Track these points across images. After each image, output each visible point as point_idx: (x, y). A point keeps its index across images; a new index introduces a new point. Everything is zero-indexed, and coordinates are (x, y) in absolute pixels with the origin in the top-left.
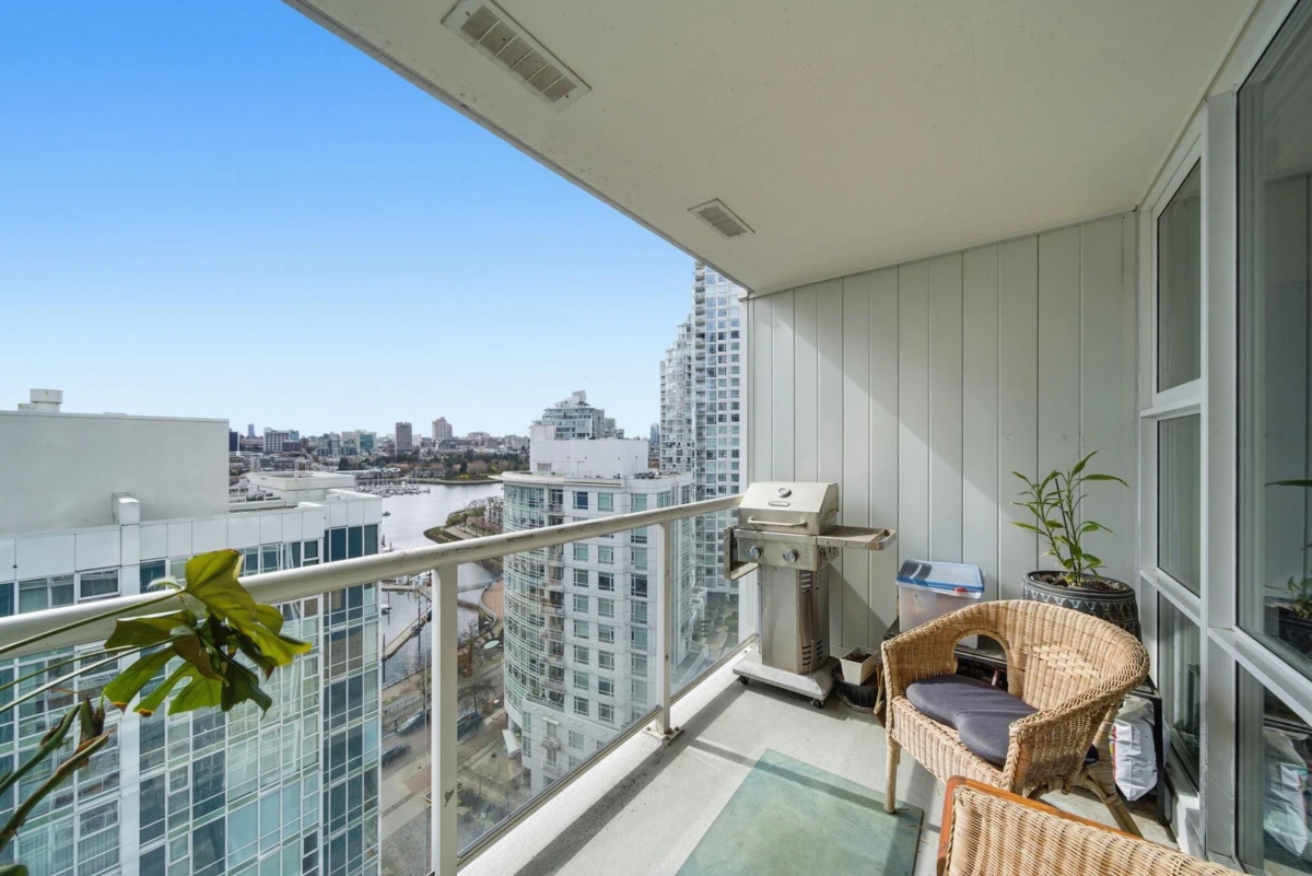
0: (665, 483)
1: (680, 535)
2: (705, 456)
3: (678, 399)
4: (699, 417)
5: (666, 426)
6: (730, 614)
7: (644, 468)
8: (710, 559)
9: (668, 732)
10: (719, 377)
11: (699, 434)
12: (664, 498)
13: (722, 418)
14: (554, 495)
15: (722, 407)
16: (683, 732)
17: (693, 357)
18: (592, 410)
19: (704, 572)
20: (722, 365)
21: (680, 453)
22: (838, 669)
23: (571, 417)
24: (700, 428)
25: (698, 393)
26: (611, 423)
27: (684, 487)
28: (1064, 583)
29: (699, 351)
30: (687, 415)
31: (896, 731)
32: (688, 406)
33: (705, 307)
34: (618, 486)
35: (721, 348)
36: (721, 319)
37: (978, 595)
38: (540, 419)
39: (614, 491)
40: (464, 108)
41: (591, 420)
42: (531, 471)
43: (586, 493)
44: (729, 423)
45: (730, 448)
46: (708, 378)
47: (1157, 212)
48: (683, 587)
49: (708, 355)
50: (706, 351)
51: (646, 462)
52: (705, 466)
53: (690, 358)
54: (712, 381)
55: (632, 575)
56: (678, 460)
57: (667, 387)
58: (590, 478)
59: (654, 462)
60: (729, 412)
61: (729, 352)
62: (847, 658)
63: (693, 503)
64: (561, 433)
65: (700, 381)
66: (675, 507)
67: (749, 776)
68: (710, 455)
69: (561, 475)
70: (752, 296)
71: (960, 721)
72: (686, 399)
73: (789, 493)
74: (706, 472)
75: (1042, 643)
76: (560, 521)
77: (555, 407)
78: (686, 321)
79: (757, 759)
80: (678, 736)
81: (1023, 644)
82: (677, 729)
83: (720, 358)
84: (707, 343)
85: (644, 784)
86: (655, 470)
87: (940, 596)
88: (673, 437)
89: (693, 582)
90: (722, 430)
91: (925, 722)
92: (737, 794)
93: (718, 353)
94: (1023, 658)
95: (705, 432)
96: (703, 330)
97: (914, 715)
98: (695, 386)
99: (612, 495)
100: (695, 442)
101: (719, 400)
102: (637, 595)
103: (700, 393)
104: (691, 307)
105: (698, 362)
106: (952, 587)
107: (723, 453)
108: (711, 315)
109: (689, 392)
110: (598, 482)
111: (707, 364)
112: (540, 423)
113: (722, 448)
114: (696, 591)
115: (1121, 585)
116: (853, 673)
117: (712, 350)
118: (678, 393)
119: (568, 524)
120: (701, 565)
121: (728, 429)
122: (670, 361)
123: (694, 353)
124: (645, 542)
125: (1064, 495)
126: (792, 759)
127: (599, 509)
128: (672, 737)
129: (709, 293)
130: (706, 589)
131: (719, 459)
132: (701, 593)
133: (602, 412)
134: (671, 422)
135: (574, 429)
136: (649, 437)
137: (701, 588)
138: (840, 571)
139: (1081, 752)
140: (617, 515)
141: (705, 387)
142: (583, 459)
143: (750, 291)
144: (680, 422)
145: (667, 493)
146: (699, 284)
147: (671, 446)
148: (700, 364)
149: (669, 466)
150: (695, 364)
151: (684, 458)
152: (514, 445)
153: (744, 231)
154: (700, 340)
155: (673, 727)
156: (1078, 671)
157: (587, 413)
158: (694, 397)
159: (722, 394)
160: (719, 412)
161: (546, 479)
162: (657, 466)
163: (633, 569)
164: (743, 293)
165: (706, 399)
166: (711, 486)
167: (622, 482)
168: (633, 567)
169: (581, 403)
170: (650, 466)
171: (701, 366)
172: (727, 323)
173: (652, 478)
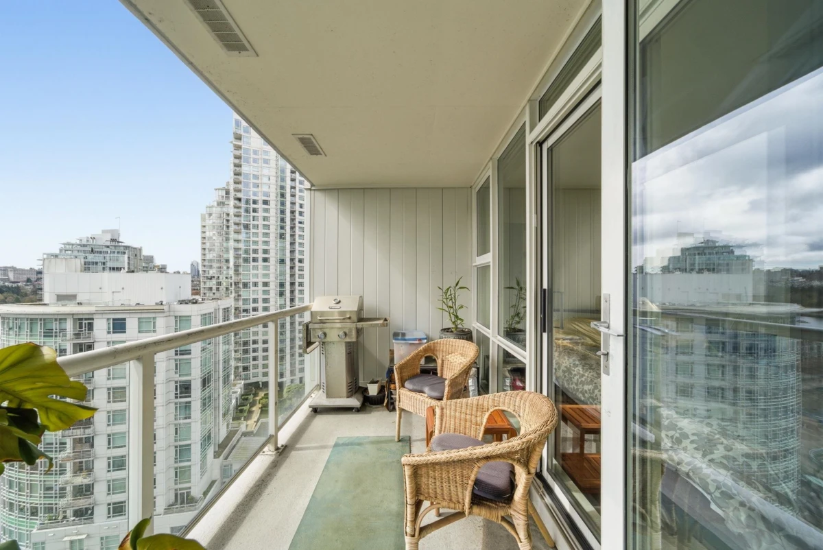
0: (208, 307)
1: (221, 344)
2: (241, 286)
3: (217, 244)
4: (237, 257)
5: (207, 264)
6: (263, 395)
7: (188, 295)
8: (246, 360)
9: (277, 449)
10: (253, 230)
11: (236, 271)
12: (206, 318)
13: (255, 260)
14: (81, 324)
15: (255, 251)
16: (286, 446)
17: (232, 213)
18: (127, 247)
19: (241, 369)
20: (255, 223)
21: (219, 284)
22: (366, 389)
23: (101, 252)
24: (237, 266)
25: (235, 240)
26: (150, 259)
27: (225, 309)
28: (452, 331)
29: (236, 210)
30: (225, 256)
31: (401, 403)
32: (227, 250)
33: (241, 178)
34: (162, 311)
35: (255, 211)
36: (255, 189)
37: (425, 341)
38: (57, 252)
39: (157, 315)
40: (147, 21)
41: (126, 256)
42: (46, 301)
43: (125, 319)
44: (260, 263)
45: (260, 280)
46: (243, 230)
47: (477, 191)
48: (225, 383)
49: (243, 214)
50: (242, 210)
51: (190, 291)
52: (242, 293)
53: (228, 215)
54: (247, 233)
55: (176, 382)
56: (218, 289)
57: (208, 234)
58: (130, 306)
59: (196, 291)
60: (260, 256)
61: (261, 214)
62: (370, 383)
63: (233, 320)
64: (87, 267)
65: (237, 232)
66: (218, 325)
67: (332, 452)
68: (246, 285)
69: (89, 304)
70: (313, 188)
71: (426, 389)
72: (225, 244)
73: (340, 302)
74: (242, 298)
75: (449, 354)
76: (90, 347)
77: (78, 242)
78: (224, 185)
79: (333, 444)
80: (283, 450)
81: (443, 356)
82: (282, 446)
83: (254, 217)
84: (243, 205)
85: (271, 480)
86: (197, 297)
87: (411, 344)
88: (212, 272)
89: (232, 377)
90: (255, 268)
91: (413, 394)
92: (328, 462)
93: (252, 214)
94: (443, 361)
95: (241, 270)
96: (239, 195)
97: (409, 393)
98: (232, 236)
99: (154, 318)
100: (233, 276)
101: (252, 247)
102: (181, 397)
103: (237, 241)
104: (230, 177)
105: (236, 218)
106: (415, 339)
107: (255, 284)
108: (247, 185)
109: (227, 239)
110: (139, 310)
111: (243, 221)
112: (56, 256)
113: (255, 280)
114: (235, 385)
115: (468, 329)
116: (373, 390)
117: (247, 211)
118: (217, 240)
119: (100, 349)
120: (239, 365)
121: (259, 267)
122: (210, 215)
123: (232, 211)
124: (190, 354)
125: (453, 296)
126: (351, 437)
127: (139, 332)
128: (280, 451)
129: (245, 169)
130: (243, 382)
131: (252, 288)
132: (238, 386)
133: (140, 250)
134: (210, 261)
135: (104, 263)
136: (189, 271)
137: (239, 382)
138: (362, 342)
139: (463, 387)
140: (161, 335)
141: (242, 237)
142: (120, 290)
143: (312, 185)
144: (219, 261)
145: (210, 313)
146: (237, 161)
147: (211, 279)
148: (237, 220)
149: (209, 294)
150: (233, 219)
151: (222, 288)
152: (11, 276)
153: (321, 154)
154: (237, 202)
155: (279, 445)
156: (460, 361)
157: (122, 249)
158: (232, 244)
159: (256, 243)
160: (252, 255)
161: (70, 308)
162: (198, 294)
163: (177, 377)
164: (307, 185)
165: (242, 246)
166: (246, 307)
167: (166, 308)
168: (178, 375)
169: (112, 240)
170: (193, 294)
171: (237, 221)
172: (260, 194)
173: (196, 303)
